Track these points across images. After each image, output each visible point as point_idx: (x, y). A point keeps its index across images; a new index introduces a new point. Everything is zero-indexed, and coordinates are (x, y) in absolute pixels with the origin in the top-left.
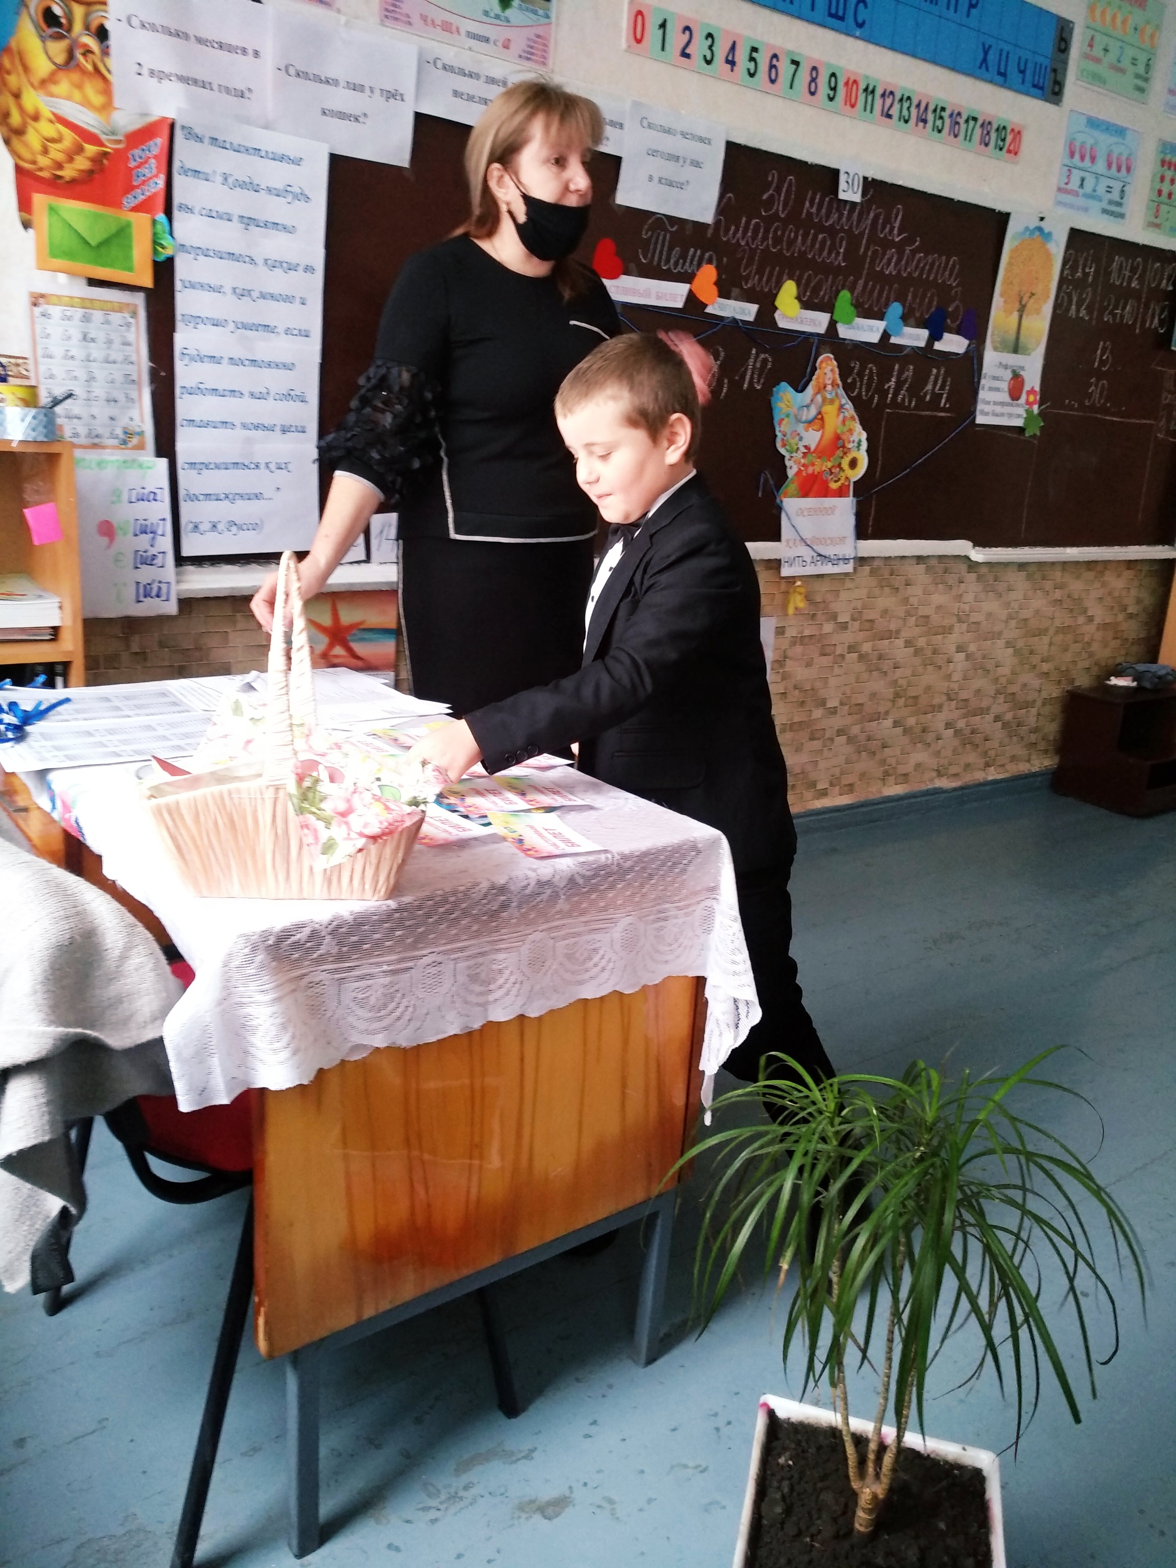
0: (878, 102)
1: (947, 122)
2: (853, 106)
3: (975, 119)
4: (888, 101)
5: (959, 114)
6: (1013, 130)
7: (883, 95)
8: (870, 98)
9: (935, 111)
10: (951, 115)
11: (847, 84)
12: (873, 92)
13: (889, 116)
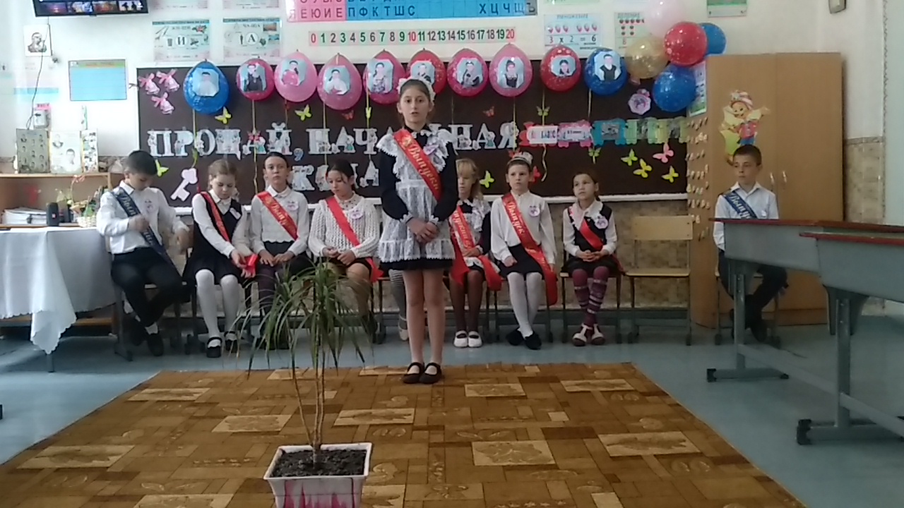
0: (427, 36)
1: (467, 36)
2: (414, 40)
3: (483, 31)
4: (432, 35)
5: (473, 31)
6: (507, 30)
7: (429, 34)
8: (422, 36)
9: (459, 33)
10: (468, 32)
11: (409, 34)
12: (423, 33)
13: (433, 39)
